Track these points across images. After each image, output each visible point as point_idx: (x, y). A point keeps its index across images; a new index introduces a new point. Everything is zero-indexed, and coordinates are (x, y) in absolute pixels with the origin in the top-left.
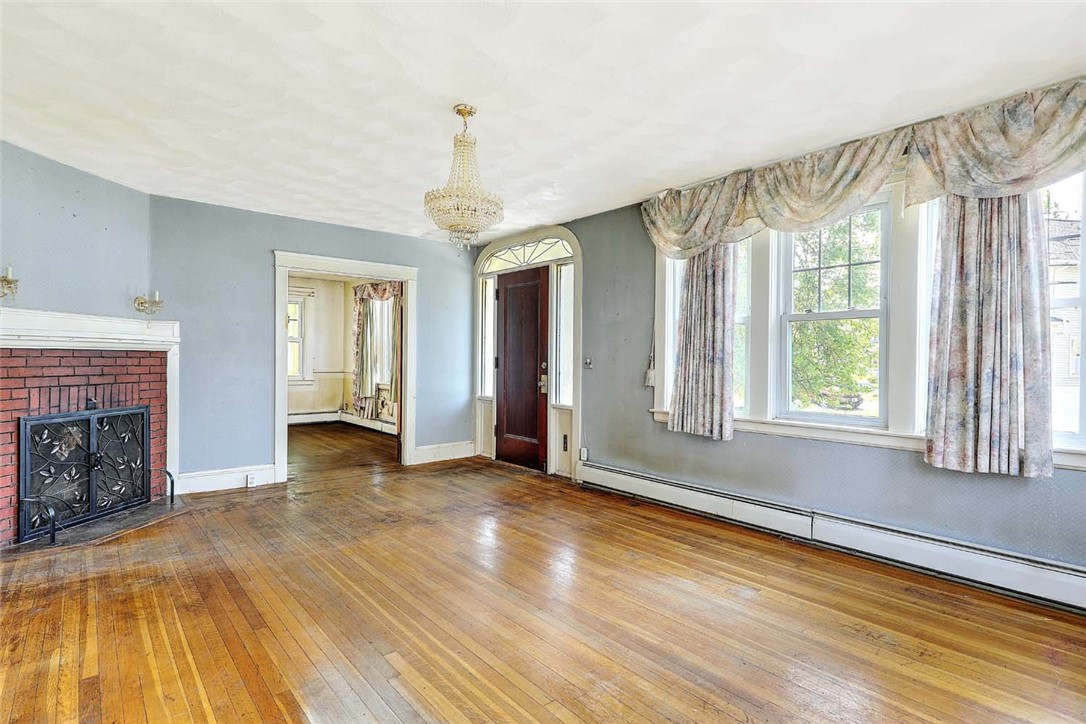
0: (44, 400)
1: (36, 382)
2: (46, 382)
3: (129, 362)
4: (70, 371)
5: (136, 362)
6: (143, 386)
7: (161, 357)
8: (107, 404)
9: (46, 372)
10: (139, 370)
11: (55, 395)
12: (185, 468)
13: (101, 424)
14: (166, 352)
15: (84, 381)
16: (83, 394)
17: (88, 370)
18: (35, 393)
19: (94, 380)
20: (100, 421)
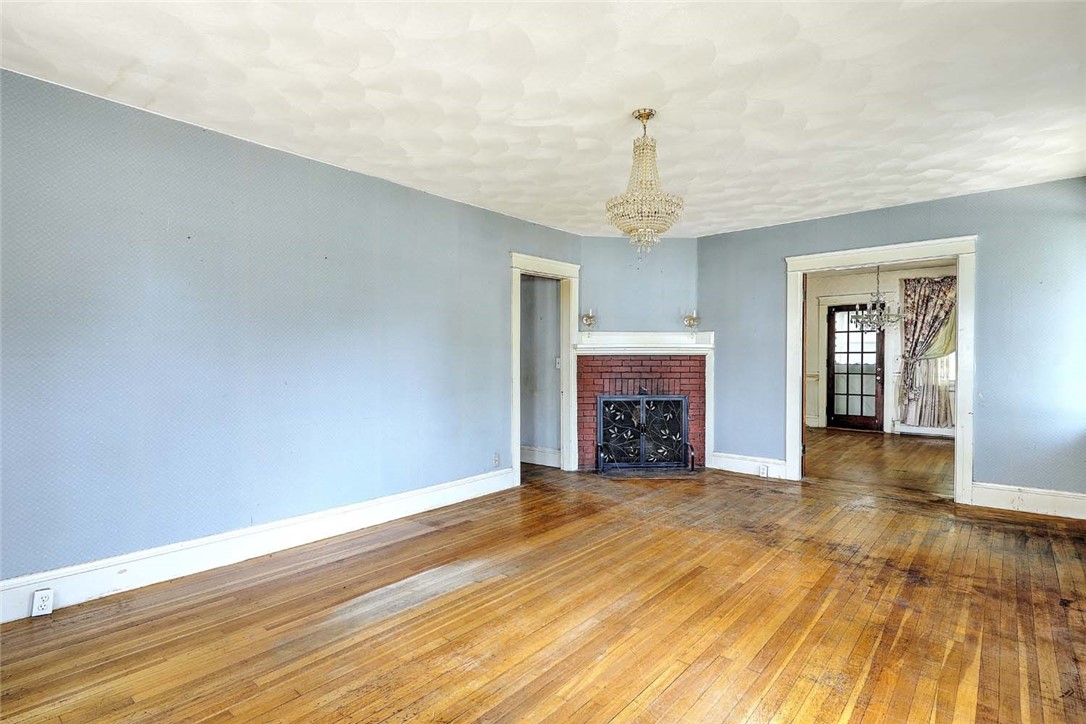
0: (612, 387)
1: (607, 376)
2: (613, 375)
3: (672, 363)
4: (629, 369)
5: (678, 363)
6: (683, 381)
7: (701, 359)
8: (655, 392)
9: (614, 369)
10: (679, 369)
11: (619, 384)
12: (718, 449)
13: (649, 405)
14: (704, 356)
15: (637, 375)
16: (637, 384)
17: (641, 369)
18: (607, 381)
19: (645, 375)
20: (648, 403)
